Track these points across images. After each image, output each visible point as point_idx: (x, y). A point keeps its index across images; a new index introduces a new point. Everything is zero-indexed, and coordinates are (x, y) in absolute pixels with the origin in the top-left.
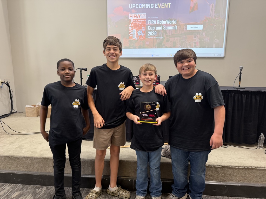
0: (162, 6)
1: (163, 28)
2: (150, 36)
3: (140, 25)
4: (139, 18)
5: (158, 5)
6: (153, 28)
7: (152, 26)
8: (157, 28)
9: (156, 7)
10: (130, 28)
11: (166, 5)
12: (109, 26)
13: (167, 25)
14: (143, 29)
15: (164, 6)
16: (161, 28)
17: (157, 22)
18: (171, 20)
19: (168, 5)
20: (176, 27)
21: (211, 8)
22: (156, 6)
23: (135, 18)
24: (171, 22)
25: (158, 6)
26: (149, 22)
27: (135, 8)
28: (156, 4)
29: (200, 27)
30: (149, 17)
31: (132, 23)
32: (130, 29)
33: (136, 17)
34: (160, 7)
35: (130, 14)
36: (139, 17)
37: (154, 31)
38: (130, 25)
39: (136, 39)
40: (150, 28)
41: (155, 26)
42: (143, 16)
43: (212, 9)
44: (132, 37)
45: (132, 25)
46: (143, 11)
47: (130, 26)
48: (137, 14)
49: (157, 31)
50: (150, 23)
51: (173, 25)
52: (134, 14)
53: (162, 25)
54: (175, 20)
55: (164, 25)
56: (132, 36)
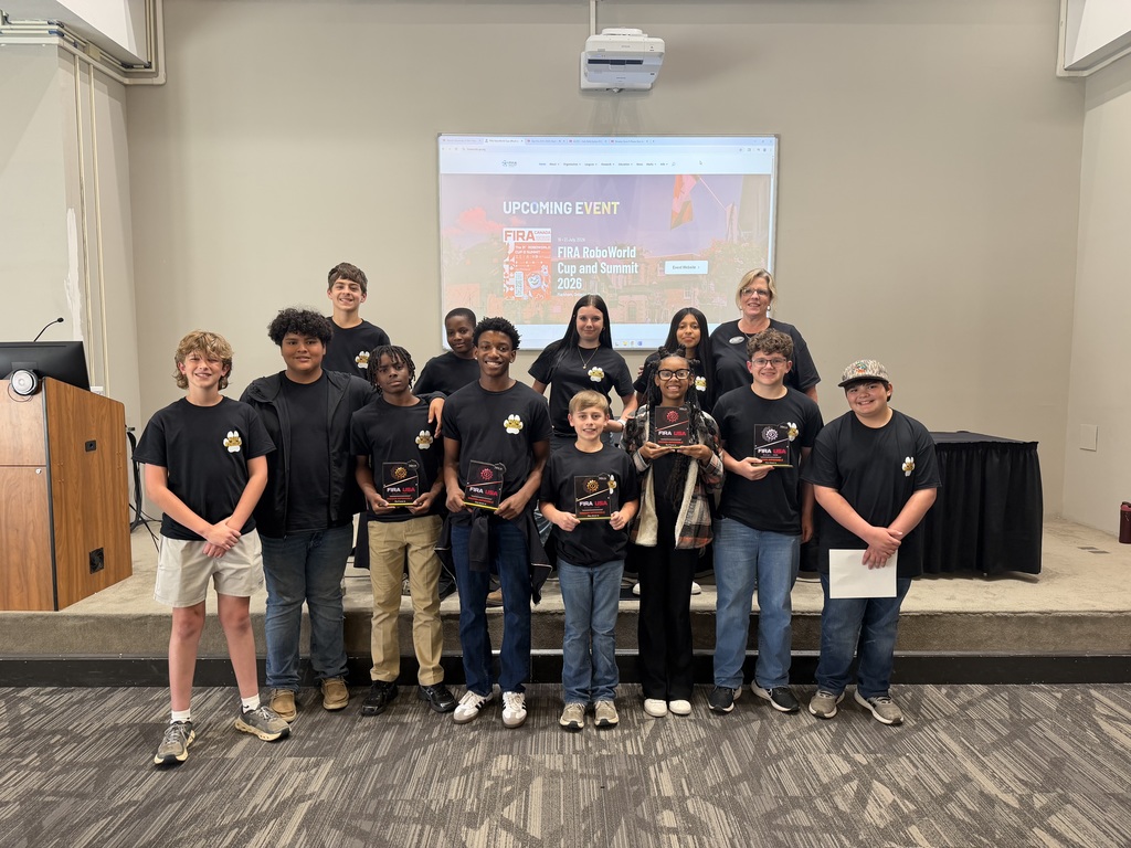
0: (595, 208)
1: (599, 268)
2: (563, 291)
3: (534, 259)
4: (531, 241)
5: (583, 206)
6: (571, 270)
7: (568, 262)
8: (583, 269)
9: (577, 212)
10: (506, 267)
11: (606, 207)
12: (445, 260)
13: (609, 261)
14: (545, 271)
15: (600, 210)
16: (593, 269)
17: (581, 253)
18: (621, 247)
19: (612, 206)
20: (636, 266)
21: (728, 217)
22: (578, 208)
23: (521, 240)
24: (622, 253)
25: (583, 209)
26: (560, 252)
27: (519, 211)
28: (578, 203)
29: (701, 267)
30: (560, 240)
31: (513, 253)
32: (507, 271)
33: (522, 237)
34: (588, 212)
35: (505, 230)
36: (533, 237)
37: (576, 276)
38: (507, 260)
39: (525, 297)
40: (562, 268)
41: (578, 262)
42: (543, 235)
43: (731, 219)
44: (512, 293)
45: (513, 260)
46: (543, 220)
47: (507, 263)
48: (527, 230)
49: (581, 276)
50: (562, 255)
51: (626, 261)
52: (516, 230)
53: (595, 260)
54: (632, 248)
55: (603, 260)
56: (512, 289)
